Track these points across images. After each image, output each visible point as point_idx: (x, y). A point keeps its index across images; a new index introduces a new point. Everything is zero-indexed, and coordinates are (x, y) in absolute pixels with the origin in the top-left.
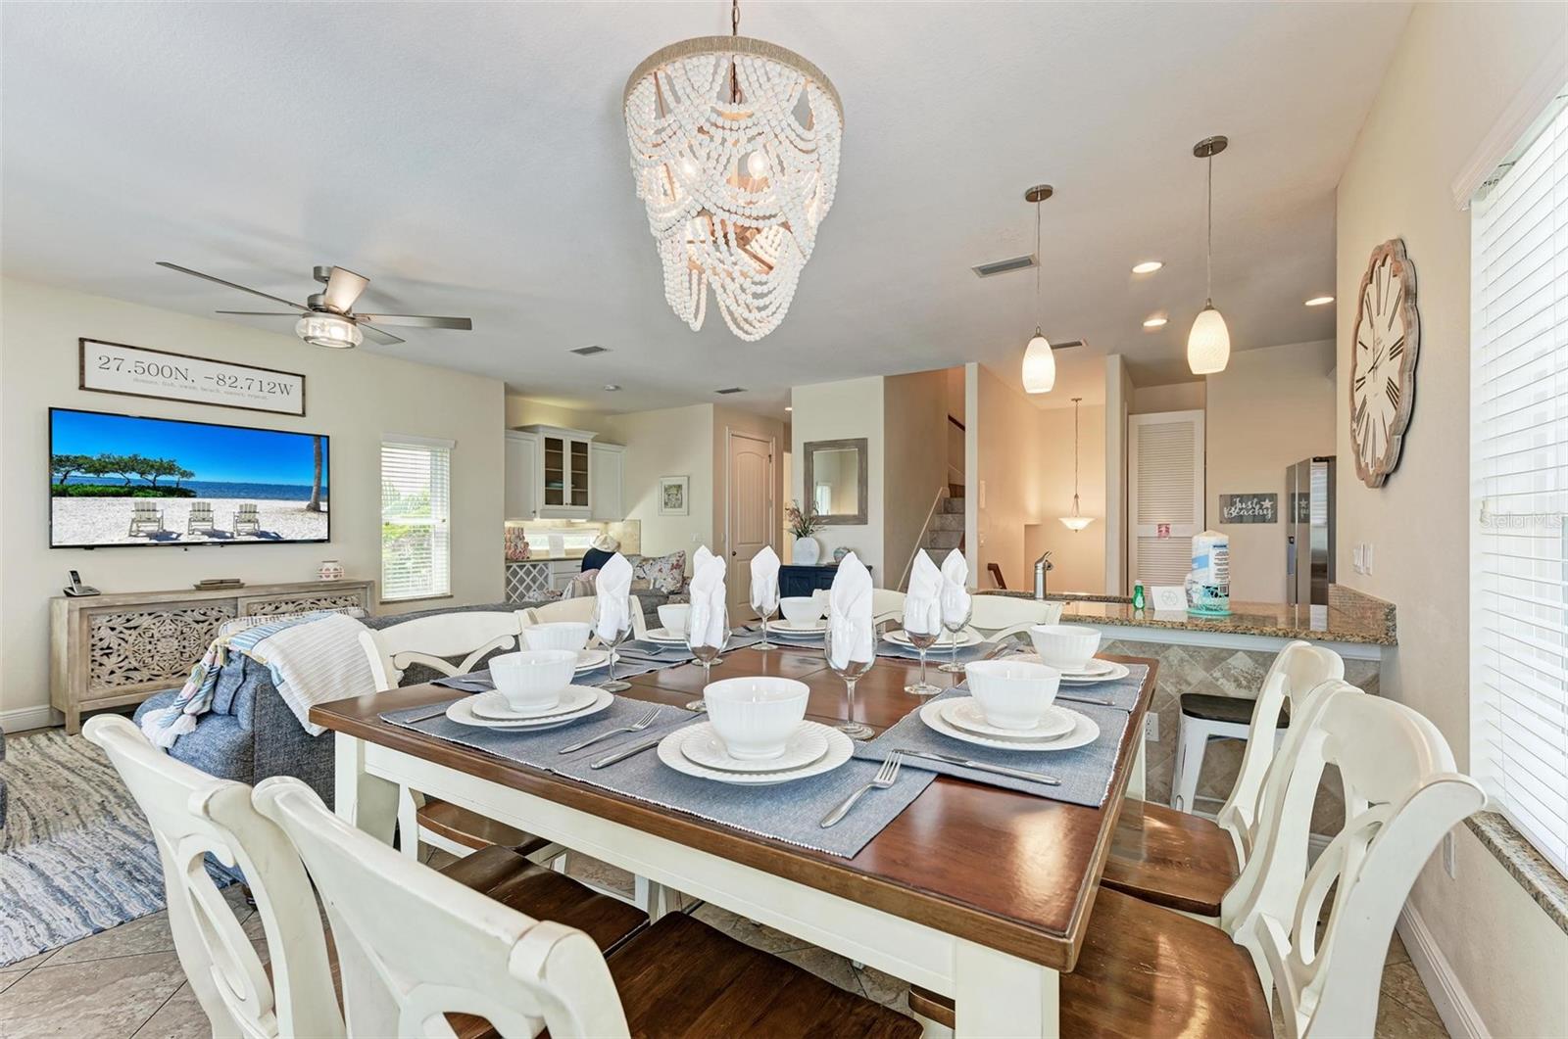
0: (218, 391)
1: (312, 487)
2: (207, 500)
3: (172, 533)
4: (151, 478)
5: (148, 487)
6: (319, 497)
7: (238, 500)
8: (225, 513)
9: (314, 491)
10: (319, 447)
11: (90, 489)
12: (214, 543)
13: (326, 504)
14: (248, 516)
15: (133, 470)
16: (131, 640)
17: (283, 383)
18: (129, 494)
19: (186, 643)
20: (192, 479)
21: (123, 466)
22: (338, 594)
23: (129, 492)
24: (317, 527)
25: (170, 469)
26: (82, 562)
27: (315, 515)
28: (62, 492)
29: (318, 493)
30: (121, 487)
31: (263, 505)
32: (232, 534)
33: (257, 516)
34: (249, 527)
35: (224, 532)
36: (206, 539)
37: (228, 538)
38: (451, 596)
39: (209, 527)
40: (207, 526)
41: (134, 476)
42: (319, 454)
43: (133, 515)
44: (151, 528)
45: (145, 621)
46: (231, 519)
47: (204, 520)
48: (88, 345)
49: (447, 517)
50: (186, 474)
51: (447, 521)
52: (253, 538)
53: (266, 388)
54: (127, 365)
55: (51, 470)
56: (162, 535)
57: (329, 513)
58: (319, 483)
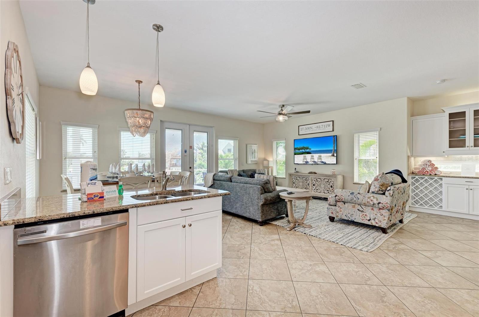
0: (317, 130)
1: (332, 150)
4: (305, 150)
5: (305, 152)
6: (335, 152)
8: (316, 156)
9: (333, 151)
10: (334, 139)
11: (298, 153)
12: (314, 164)
13: (336, 154)
14: (320, 158)
15: (303, 149)
17: (328, 124)
18: (302, 154)
19: (303, 184)
20: (311, 150)
21: (302, 149)
23: (302, 153)
24: (333, 160)
25: (307, 148)
26: (297, 166)
27: (333, 157)
28: (295, 154)
29: (334, 151)
31: (323, 155)
32: (317, 162)
33: (322, 158)
34: (320, 160)
36: (313, 163)
40: (313, 160)
41: (303, 150)
42: (334, 141)
43: (303, 158)
44: (305, 160)
45: (298, 178)
46: (317, 158)
47: (313, 159)
48: (300, 127)
49: (378, 156)
50: (310, 149)
51: (378, 158)
52: (321, 163)
53: (325, 126)
54: (304, 129)
55: (294, 150)
56: (307, 162)
57: (337, 156)
58: (334, 148)
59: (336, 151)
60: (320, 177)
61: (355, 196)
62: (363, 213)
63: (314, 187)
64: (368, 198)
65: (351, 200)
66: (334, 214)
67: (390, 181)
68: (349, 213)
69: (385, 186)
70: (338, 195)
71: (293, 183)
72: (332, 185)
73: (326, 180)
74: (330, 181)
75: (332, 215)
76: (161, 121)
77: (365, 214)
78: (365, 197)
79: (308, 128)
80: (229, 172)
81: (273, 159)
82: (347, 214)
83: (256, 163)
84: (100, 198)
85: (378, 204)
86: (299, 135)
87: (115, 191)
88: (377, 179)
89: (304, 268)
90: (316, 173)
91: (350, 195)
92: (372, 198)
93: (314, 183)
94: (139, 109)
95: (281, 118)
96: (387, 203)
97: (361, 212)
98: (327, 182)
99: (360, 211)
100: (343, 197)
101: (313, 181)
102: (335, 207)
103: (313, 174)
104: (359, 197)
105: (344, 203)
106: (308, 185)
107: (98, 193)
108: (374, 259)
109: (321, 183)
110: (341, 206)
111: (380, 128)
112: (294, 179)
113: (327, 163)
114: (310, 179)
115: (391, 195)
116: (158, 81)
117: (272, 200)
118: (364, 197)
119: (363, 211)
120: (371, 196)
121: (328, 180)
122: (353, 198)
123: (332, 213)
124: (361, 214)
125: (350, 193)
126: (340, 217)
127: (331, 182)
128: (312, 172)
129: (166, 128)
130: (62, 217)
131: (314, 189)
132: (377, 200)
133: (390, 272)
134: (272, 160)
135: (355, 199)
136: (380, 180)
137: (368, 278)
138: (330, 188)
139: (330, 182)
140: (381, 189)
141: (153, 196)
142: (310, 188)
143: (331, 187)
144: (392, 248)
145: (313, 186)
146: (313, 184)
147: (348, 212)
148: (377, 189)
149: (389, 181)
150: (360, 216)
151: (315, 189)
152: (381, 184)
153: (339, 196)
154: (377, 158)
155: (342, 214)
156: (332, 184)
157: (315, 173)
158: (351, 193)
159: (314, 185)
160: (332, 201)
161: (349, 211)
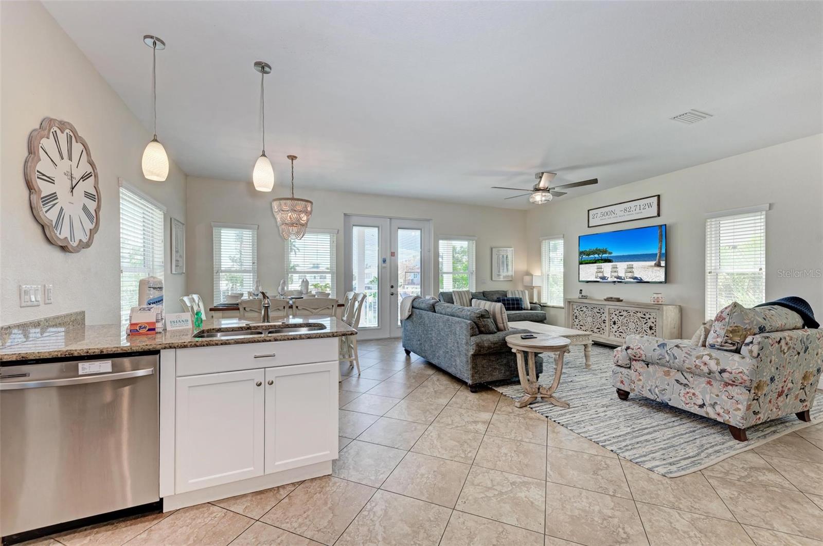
0: (624, 215)
1: (657, 254)
2: (616, 263)
3: (606, 277)
4: (600, 256)
5: (600, 260)
6: (665, 259)
7: (627, 263)
8: (622, 267)
10: (661, 232)
11: (587, 262)
12: (619, 282)
13: (664, 262)
14: (630, 270)
15: (596, 253)
17: (649, 202)
18: (595, 263)
19: (594, 320)
20: (612, 255)
21: (594, 253)
23: (595, 262)
24: (659, 275)
25: (605, 252)
26: (583, 286)
27: (658, 268)
28: (581, 263)
29: (660, 257)
30: (594, 260)
31: (635, 264)
33: (634, 270)
34: (630, 275)
35: (622, 277)
36: (616, 280)
37: (622, 279)
39: (617, 274)
40: (615, 274)
41: (597, 256)
42: (661, 235)
43: (596, 270)
44: (600, 275)
45: (584, 309)
46: (624, 271)
47: (615, 272)
48: (590, 211)
49: (764, 267)
50: (610, 253)
51: (764, 270)
52: (632, 280)
53: (642, 207)
54: (599, 215)
55: (579, 256)
56: (603, 278)
57: (666, 267)
59: (666, 256)
60: (627, 308)
61: (668, 352)
62: (687, 390)
63: (616, 327)
64: (697, 358)
65: (660, 359)
66: (626, 384)
67: (755, 323)
68: (657, 386)
69: (741, 333)
70: (632, 347)
71: (575, 317)
72: (652, 325)
73: (639, 315)
74: (647, 316)
75: (623, 387)
76: (345, 215)
77: (692, 391)
78: (690, 355)
79: (607, 213)
80: (455, 295)
81: (542, 273)
82: (653, 387)
83: (511, 280)
84: (149, 330)
85: (720, 373)
86: (589, 227)
87: (187, 321)
88: (720, 317)
89: (494, 487)
90: (622, 301)
91: (658, 348)
92: (706, 358)
93: (615, 319)
94: (293, 199)
95: (539, 197)
96: (741, 372)
97: (682, 387)
98: (642, 318)
99: (682, 384)
100: (642, 352)
101: (613, 316)
102: (629, 370)
103: (613, 301)
104: (676, 355)
105: (647, 365)
106: (604, 323)
107: (147, 323)
108: (671, 496)
109: (629, 321)
110: (640, 370)
111: (768, 205)
112: (576, 311)
113: (646, 280)
114: (608, 311)
115: (755, 354)
116: (264, 151)
117: (493, 348)
118: (687, 356)
119: (687, 384)
120: (704, 353)
121: (645, 315)
122: (664, 356)
123: (622, 382)
124: (683, 392)
125: (656, 345)
126: (639, 392)
127: (649, 318)
128: (612, 298)
129: (354, 225)
130: (54, 356)
131: (614, 330)
132: (718, 364)
133: (692, 534)
134: (540, 275)
135: (667, 358)
136: (727, 320)
137: (625, 536)
138: (649, 331)
139: (647, 319)
140: (731, 339)
141: (243, 330)
142: (607, 328)
143: (651, 328)
144: (735, 478)
145: (613, 326)
146: (613, 320)
147: (655, 383)
148: (719, 340)
149: (752, 322)
150: (682, 395)
151: (616, 332)
152: (731, 329)
153: (633, 349)
154: (761, 269)
155: (643, 387)
156: (653, 323)
157: (619, 300)
158: (659, 343)
159: (614, 323)
160: (621, 358)
161: (657, 382)
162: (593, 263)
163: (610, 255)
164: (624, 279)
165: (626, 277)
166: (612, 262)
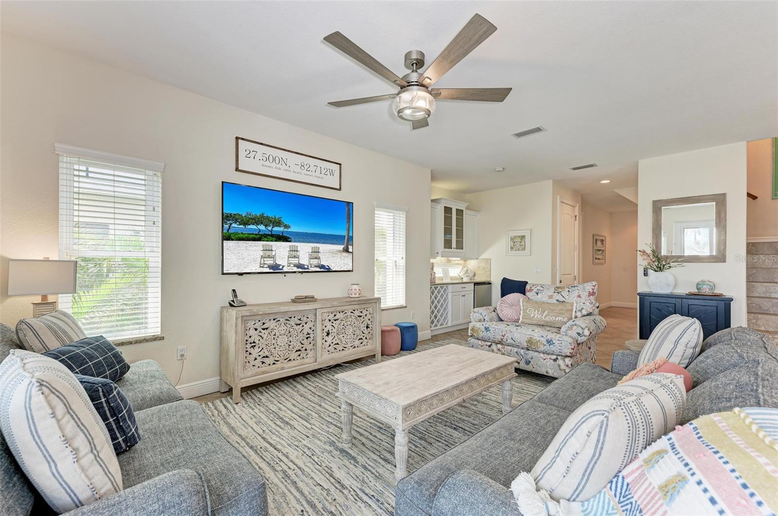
0: (301, 173)
1: (345, 236)
2: (296, 244)
3: (280, 265)
4: (270, 228)
5: (269, 235)
7: (311, 244)
8: (305, 250)
9: (346, 238)
11: (241, 236)
12: (300, 272)
13: (351, 247)
14: (315, 255)
15: (262, 223)
16: (265, 336)
17: (327, 167)
18: (259, 239)
19: (291, 339)
20: (290, 230)
21: (257, 221)
22: (363, 306)
23: (259, 238)
24: (347, 262)
25: (278, 223)
27: (346, 254)
28: (227, 237)
29: (348, 240)
30: (256, 235)
31: (323, 247)
32: (308, 266)
33: (320, 255)
34: (315, 262)
35: (304, 265)
36: (295, 269)
37: (305, 269)
38: (406, 307)
39: (297, 262)
40: (295, 261)
41: (262, 227)
42: (349, 214)
43: (262, 253)
44: (270, 262)
45: (271, 324)
46: (306, 256)
47: (295, 257)
48: (239, 142)
50: (287, 226)
52: (318, 269)
53: (323, 171)
54: (259, 155)
56: (275, 267)
57: (352, 252)
58: (348, 233)
63: (329, 339)
71: (249, 345)
72: (369, 323)
74: (365, 312)
79: (274, 159)
86: (238, 169)
90: (316, 299)
93: (329, 327)
98: (359, 317)
101: (328, 323)
106: (307, 338)
113: (334, 270)
114: (319, 319)
121: (360, 312)
138: (366, 331)
139: (364, 316)
142: (317, 345)
143: (367, 327)
145: (325, 338)
146: (325, 330)
151: (328, 346)
156: (369, 319)
159: (328, 334)
162: (254, 240)
163: (286, 230)
164: (308, 268)
165: (311, 265)
166: (290, 241)
